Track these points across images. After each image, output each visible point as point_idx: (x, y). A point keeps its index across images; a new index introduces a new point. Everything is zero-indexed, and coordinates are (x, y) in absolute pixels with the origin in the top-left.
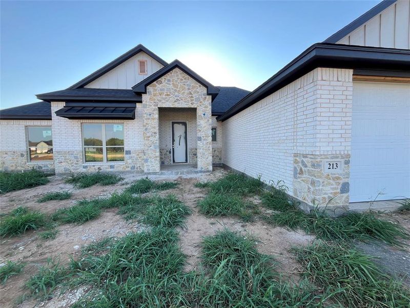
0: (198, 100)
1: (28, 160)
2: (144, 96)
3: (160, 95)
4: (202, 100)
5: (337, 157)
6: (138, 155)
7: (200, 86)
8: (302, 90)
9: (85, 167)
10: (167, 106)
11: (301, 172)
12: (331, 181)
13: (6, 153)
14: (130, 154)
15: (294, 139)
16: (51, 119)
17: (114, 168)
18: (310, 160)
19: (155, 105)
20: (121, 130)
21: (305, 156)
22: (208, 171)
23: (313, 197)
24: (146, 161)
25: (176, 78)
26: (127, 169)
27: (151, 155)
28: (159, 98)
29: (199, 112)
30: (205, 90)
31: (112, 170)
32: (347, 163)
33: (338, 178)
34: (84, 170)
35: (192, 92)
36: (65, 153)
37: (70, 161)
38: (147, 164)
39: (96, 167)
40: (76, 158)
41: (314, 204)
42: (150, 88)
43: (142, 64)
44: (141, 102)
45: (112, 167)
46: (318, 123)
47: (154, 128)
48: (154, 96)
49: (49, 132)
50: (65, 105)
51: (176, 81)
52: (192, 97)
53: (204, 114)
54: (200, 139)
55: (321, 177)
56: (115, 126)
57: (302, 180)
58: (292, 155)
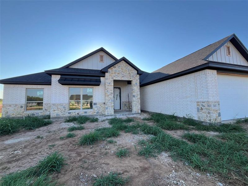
0: (133, 76)
1: (25, 110)
2: (106, 74)
3: (115, 73)
4: (135, 77)
5: (216, 103)
6: (101, 105)
7: (134, 70)
8: (199, 76)
9: (69, 113)
10: (118, 79)
11: (202, 109)
12: (215, 112)
13: (10, 106)
14: (96, 105)
15: (196, 96)
16: (51, 85)
17: (87, 113)
18: (206, 104)
19: (112, 79)
20: (91, 91)
21: (204, 102)
22: (139, 113)
23: (210, 118)
24: (107, 108)
25: (122, 66)
26: (94, 114)
27: (109, 105)
28: (114, 75)
29: (133, 83)
30: (136, 72)
31: (85, 114)
32: (219, 105)
33: (217, 111)
34: (69, 115)
35: (130, 73)
36: (58, 105)
37: (61, 109)
38: (107, 110)
39: (76, 113)
40: (64, 107)
41: (211, 121)
42: (109, 70)
43: (102, 57)
44: (104, 77)
45: (85, 112)
46: (209, 89)
47: (112, 90)
48: (112, 74)
49: (42, 92)
50: (60, 77)
51: (123, 67)
52: (130, 75)
53: (136, 84)
54: (134, 96)
55: (212, 110)
56: (88, 89)
57: (203, 112)
58: (196, 102)
